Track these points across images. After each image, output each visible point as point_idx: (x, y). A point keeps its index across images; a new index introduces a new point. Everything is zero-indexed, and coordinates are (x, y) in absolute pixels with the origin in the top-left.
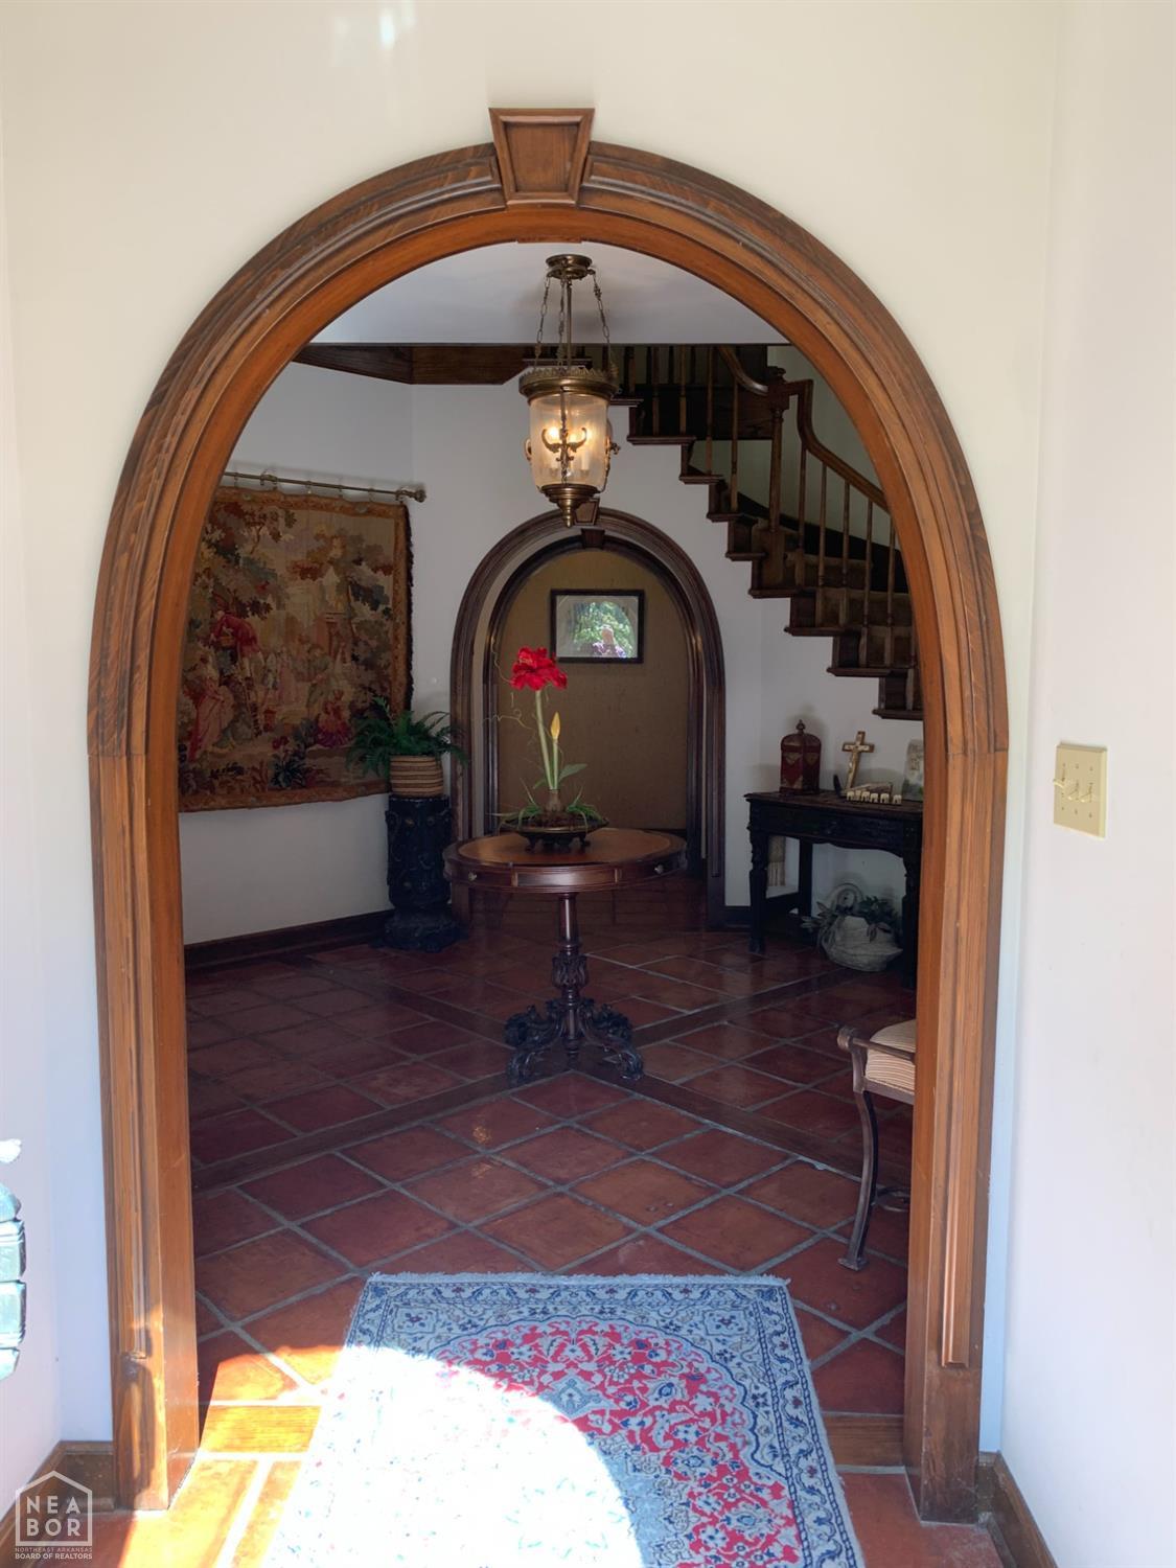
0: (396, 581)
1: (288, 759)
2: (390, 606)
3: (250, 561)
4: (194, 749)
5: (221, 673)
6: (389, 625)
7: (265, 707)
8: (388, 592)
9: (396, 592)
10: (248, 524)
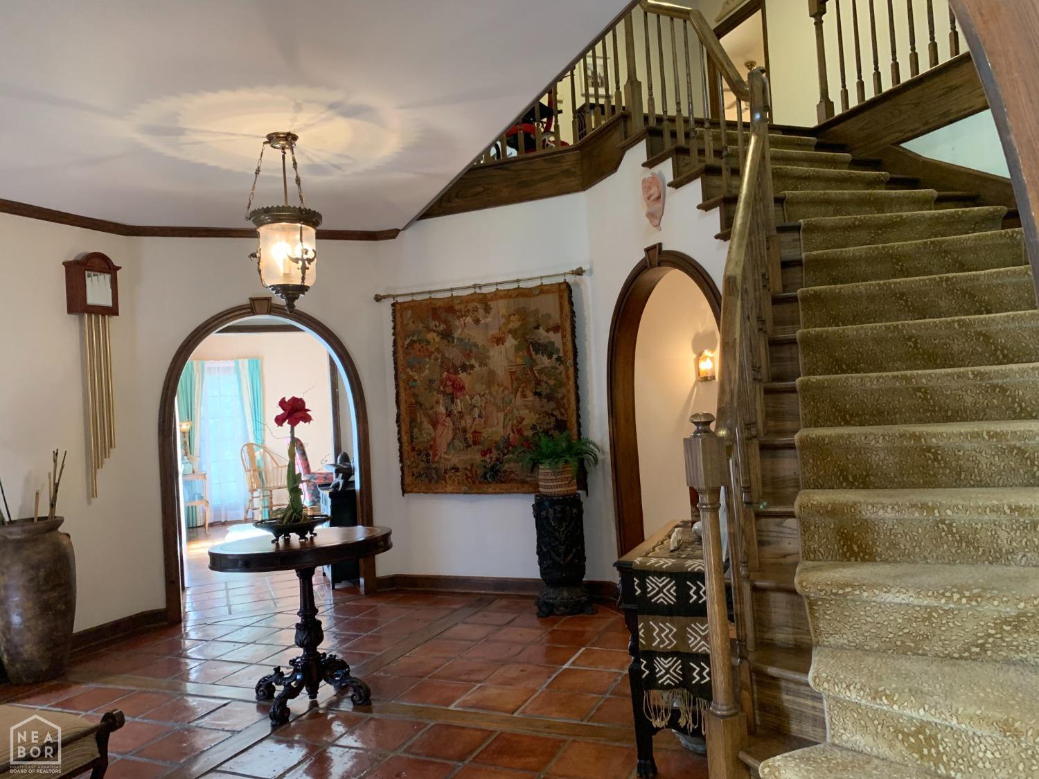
0: (564, 337)
1: (492, 463)
2: (561, 354)
3: (460, 340)
4: (435, 455)
5: (447, 409)
6: (562, 368)
7: (472, 430)
8: (558, 344)
9: (564, 344)
10: (459, 317)
